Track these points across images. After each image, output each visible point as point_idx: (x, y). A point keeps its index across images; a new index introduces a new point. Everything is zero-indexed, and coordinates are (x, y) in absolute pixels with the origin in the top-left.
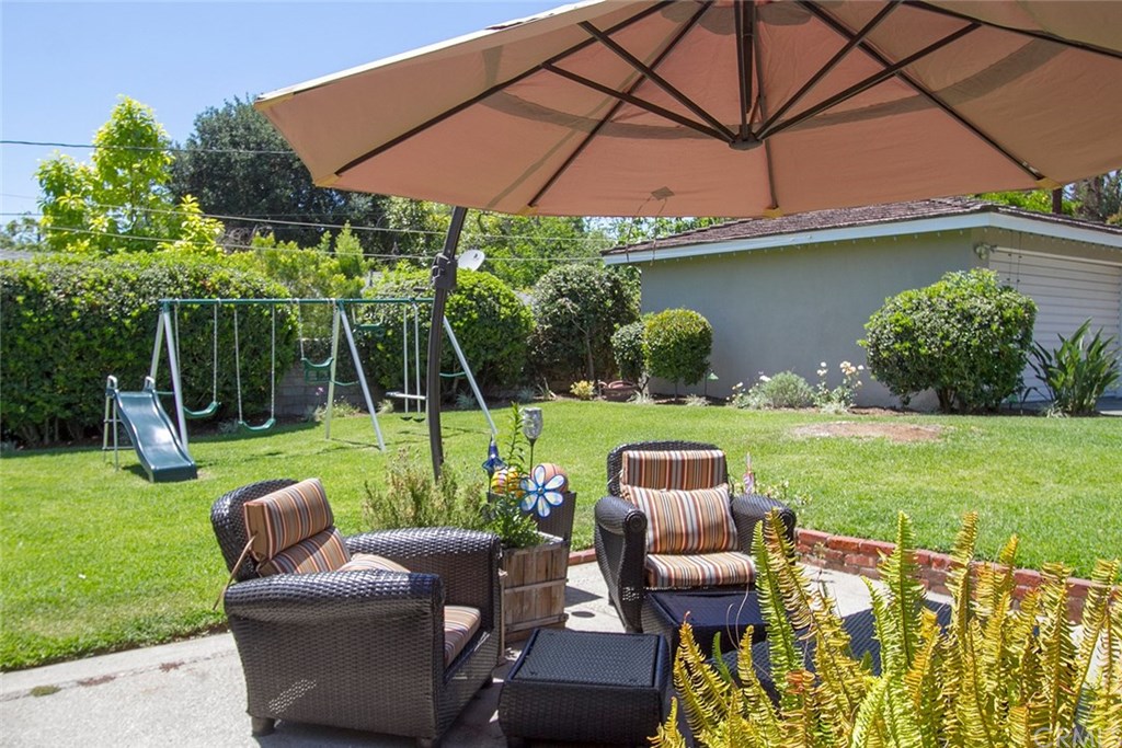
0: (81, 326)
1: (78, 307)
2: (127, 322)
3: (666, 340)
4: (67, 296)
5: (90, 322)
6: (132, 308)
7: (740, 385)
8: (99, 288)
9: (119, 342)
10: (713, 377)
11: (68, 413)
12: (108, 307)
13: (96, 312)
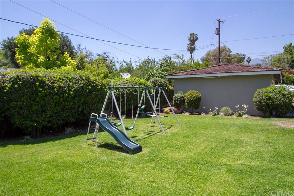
0: (57, 94)
1: (56, 87)
2: (71, 92)
3: (193, 98)
4: (52, 83)
5: (60, 93)
6: (72, 88)
7: (210, 110)
8: (60, 80)
9: (68, 99)
10: (204, 108)
11: (50, 124)
12: (65, 87)
13: (62, 89)
